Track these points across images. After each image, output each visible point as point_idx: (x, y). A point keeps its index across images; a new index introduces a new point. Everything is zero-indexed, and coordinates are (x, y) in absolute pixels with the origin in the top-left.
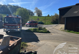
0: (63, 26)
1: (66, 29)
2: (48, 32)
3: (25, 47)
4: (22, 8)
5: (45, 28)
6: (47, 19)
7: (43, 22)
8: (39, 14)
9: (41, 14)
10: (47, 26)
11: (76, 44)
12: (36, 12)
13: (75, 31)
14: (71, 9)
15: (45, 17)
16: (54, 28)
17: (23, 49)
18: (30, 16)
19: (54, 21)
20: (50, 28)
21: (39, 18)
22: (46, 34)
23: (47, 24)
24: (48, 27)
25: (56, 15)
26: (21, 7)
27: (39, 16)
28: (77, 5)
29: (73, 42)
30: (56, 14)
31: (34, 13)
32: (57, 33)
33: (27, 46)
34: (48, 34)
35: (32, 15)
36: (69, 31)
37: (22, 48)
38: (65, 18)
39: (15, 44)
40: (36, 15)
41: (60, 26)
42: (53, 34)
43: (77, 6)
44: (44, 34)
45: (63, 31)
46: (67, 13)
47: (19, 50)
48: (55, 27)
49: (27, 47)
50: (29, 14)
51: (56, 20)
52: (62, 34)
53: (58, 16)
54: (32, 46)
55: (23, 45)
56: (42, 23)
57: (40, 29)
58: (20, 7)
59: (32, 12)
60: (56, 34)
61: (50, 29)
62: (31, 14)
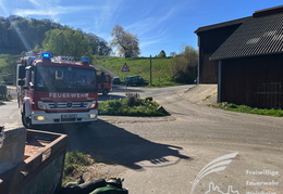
0: (212, 90)
1: (222, 101)
2: (163, 113)
3: (82, 168)
4: (65, 28)
5: (151, 99)
6: (158, 68)
7: (145, 76)
8: (130, 48)
9: (137, 49)
10: (158, 92)
11: (256, 149)
12: (116, 44)
13: (253, 107)
15: (151, 58)
16: (181, 99)
17: (73, 176)
18: (95, 56)
19: (180, 72)
20: (168, 98)
21: (129, 63)
22: (153, 119)
23: (159, 86)
24: (163, 97)
25: (189, 54)
26: (63, 25)
27: (127, 56)
29: (245, 141)
30: (187, 49)
31: (108, 45)
32: (194, 114)
33: (88, 164)
34: (160, 118)
35: (101, 54)
36: (233, 107)
37: (70, 171)
38: (220, 63)
39: (44, 157)
40: (116, 52)
41: (202, 90)
42: (180, 119)
44: (149, 119)
45: (211, 109)
46: (225, 44)
47: (58, 175)
48: (187, 95)
49: (89, 168)
50: (91, 51)
51: (190, 68)
52: (210, 118)
53: (194, 54)
55: (72, 162)
56: (141, 83)
57: (133, 102)
58: (59, 26)
59: (103, 44)
60: (189, 120)
61: (169, 103)
62: (101, 48)
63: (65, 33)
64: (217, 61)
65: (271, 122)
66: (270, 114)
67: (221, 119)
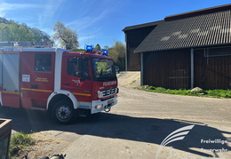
3: (26, 148)
4: (10, 22)
12: (58, 38)
14: (155, 30)
17: (18, 156)
27: (68, 48)
28: (167, 19)
31: (51, 39)
33: (33, 144)
36: (152, 89)
38: (142, 55)
43: (168, 23)
46: (146, 40)
49: (33, 147)
51: (119, 59)
52: (135, 98)
53: (122, 48)
54: (50, 141)
55: (17, 143)
59: (46, 38)
63: (10, 27)
64: (140, 54)
65: (180, 99)
66: (179, 94)
67: (143, 99)
